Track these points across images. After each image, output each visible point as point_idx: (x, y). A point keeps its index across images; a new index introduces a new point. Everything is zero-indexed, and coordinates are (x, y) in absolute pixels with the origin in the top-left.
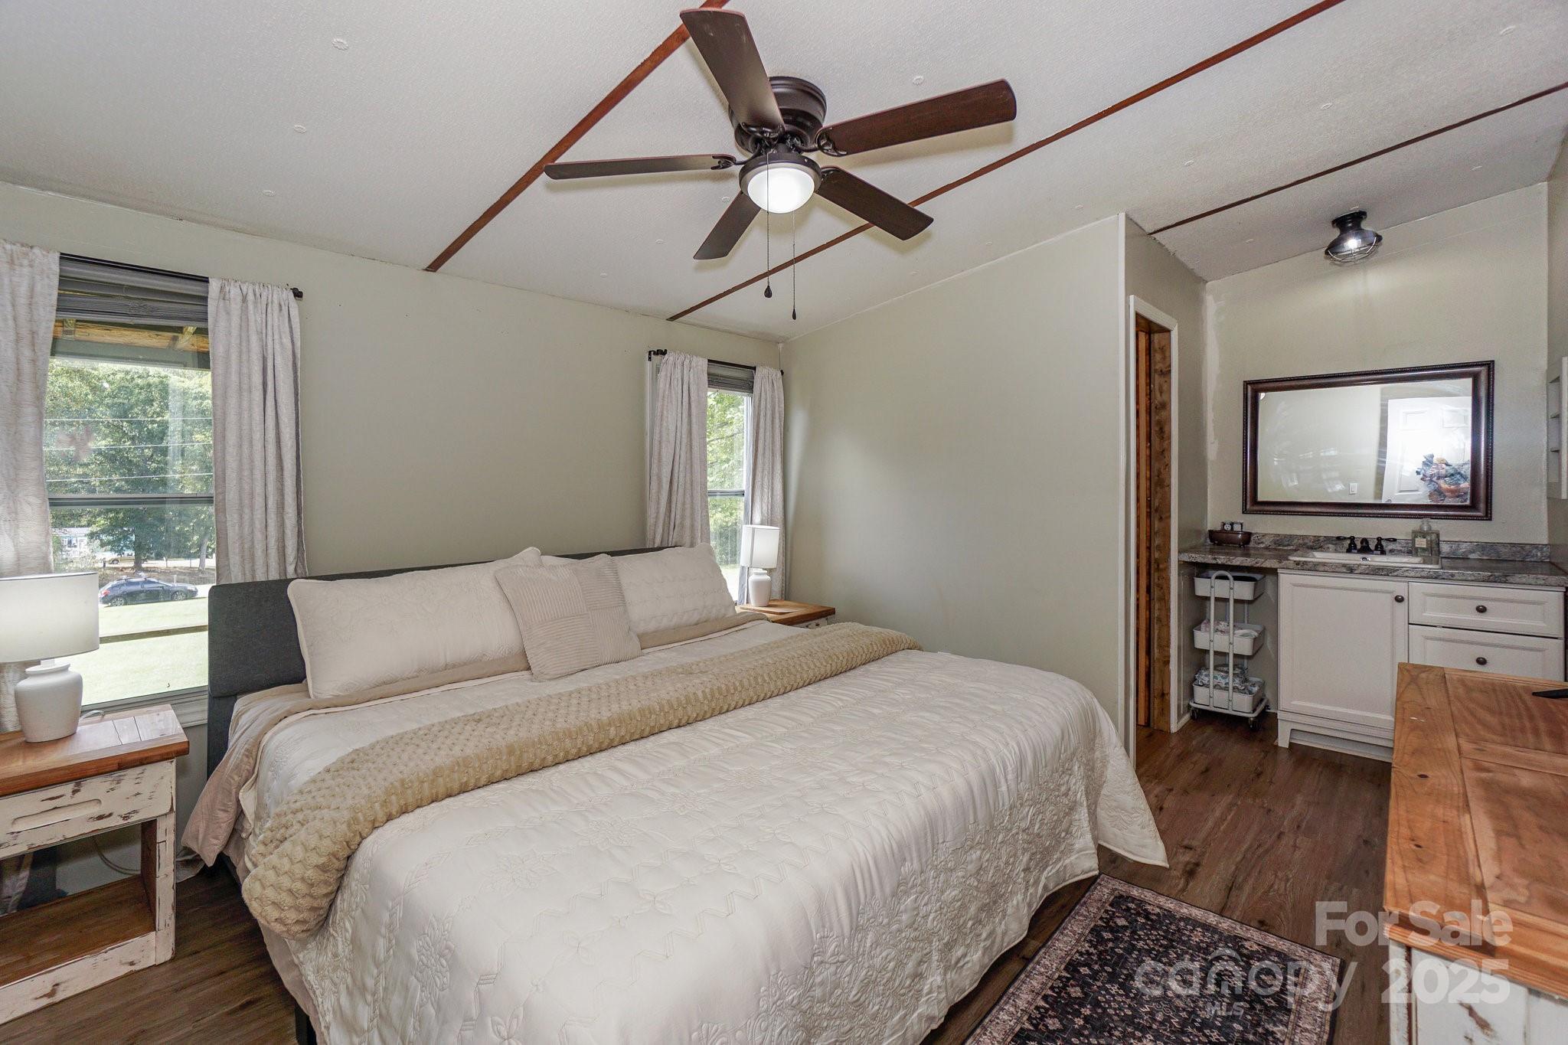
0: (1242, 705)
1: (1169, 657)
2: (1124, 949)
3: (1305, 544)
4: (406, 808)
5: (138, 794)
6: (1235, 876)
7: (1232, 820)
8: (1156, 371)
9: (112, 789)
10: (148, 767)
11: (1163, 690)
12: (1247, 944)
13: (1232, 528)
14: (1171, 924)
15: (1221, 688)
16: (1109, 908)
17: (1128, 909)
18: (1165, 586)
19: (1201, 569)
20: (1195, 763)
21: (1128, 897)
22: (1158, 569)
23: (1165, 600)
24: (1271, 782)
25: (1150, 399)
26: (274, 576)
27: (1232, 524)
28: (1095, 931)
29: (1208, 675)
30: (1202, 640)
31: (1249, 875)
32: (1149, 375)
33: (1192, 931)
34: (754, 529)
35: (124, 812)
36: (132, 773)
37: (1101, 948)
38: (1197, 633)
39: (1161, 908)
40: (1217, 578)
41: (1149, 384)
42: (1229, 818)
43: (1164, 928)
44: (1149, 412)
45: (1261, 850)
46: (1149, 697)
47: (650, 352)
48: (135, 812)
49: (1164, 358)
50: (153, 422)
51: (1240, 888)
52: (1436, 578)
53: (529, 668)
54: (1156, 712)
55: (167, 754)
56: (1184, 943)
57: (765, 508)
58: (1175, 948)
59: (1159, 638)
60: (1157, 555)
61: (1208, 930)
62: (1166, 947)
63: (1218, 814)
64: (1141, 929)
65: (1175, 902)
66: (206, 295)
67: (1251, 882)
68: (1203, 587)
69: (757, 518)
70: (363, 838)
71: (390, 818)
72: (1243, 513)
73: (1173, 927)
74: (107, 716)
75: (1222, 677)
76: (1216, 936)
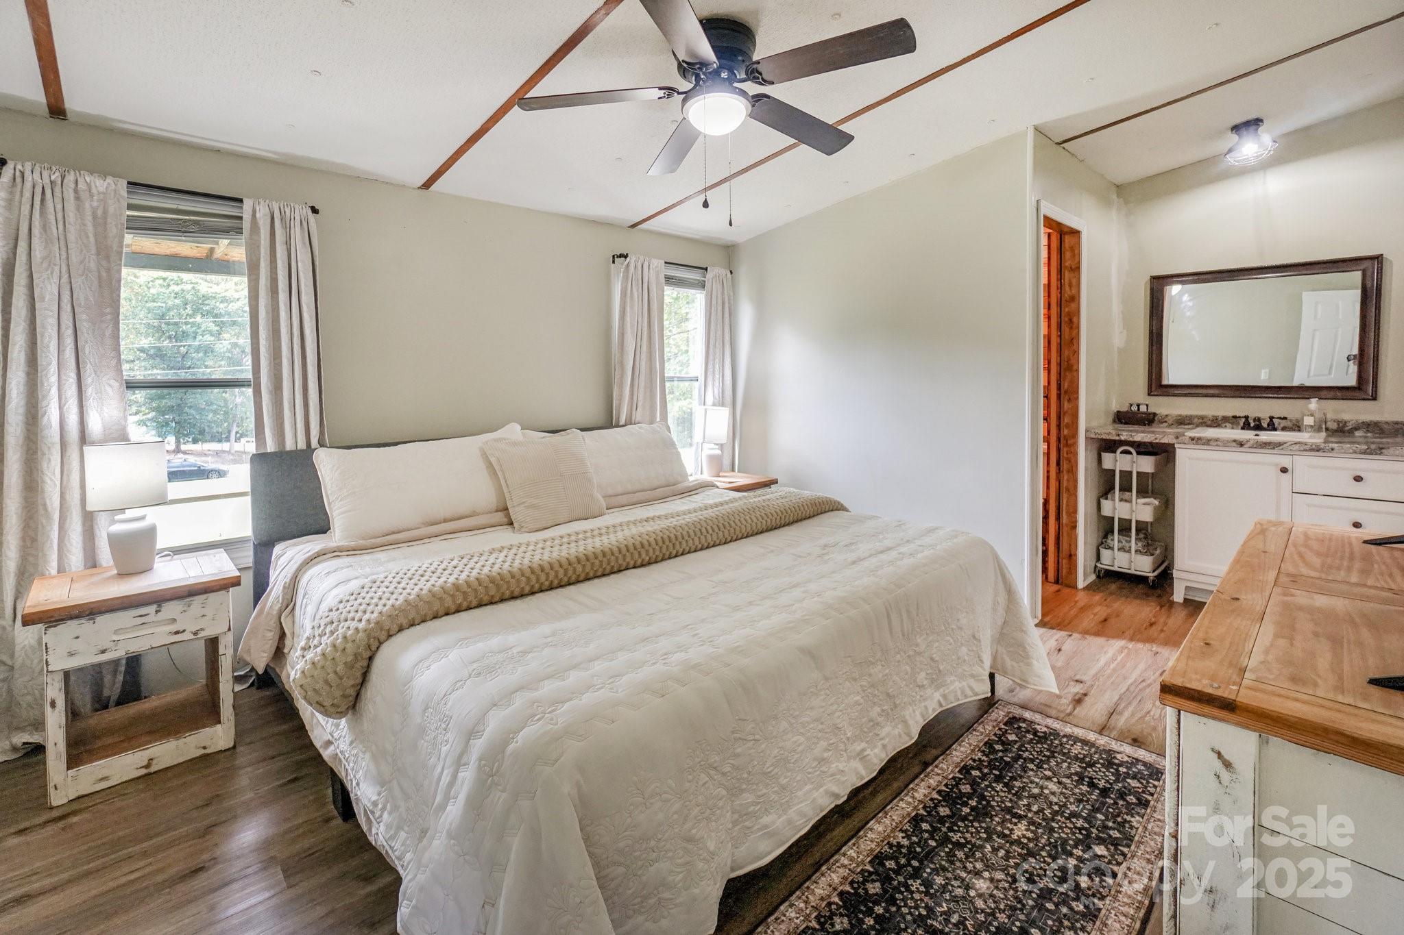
0: (1143, 565)
1: (1076, 522)
2: (1012, 758)
3: (1205, 423)
4: (414, 622)
5: (204, 616)
6: (1117, 704)
7: (1121, 661)
8: (1066, 267)
9: (185, 611)
10: (211, 595)
11: (1070, 551)
12: (1119, 756)
13: (1139, 409)
14: (1055, 739)
15: (1125, 551)
16: (1003, 727)
17: (1019, 728)
18: (1073, 461)
19: (1109, 446)
20: (1095, 615)
21: (1020, 719)
22: (1067, 445)
23: (1073, 471)
24: (1162, 631)
25: (1061, 293)
26: (302, 445)
27: (1138, 406)
28: (989, 744)
29: (1113, 540)
30: (1107, 507)
31: (1130, 703)
32: (1060, 272)
33: (1072, 745)
34: (706, 410)
35: (194, 630)
36: (199, 599)
37: (992, 757)
38: (1103, 502)
39: (1048, 727)
40: (1121, 453)
41: (1060, 279)
42: (1119, 658)
43: (1049, 742)
44: (1060, 305)
45: (1144, 684)
46: (1058, 556)
47: (614, 256)
48: (202, 629)
49: (1074, 256)
50: (186, 323)
51: (1121, 713)
52: (1318, 451)
53: (511, 524)
54: (1064, 572)
55: (225, 584)
56: (1064, 754)
57: (716, 391)
58: (1056, 758)
59: (1067, 505)
60: (1066, 432)
61: (1087, 745)
62: (1049, 757)
63: (1110, 654)
64: (1029, 743)
65: (1061, 723)
66: (241, 215)
67: (1131, 709)
68: (1108, 460)
69: (710, 400)
70: (381, 643)
71: (401, 630)
72: (1149, 395)
73: (1056, 742)
74: (176, 557)
75: (1126, 541)
76: (1093, 750)
